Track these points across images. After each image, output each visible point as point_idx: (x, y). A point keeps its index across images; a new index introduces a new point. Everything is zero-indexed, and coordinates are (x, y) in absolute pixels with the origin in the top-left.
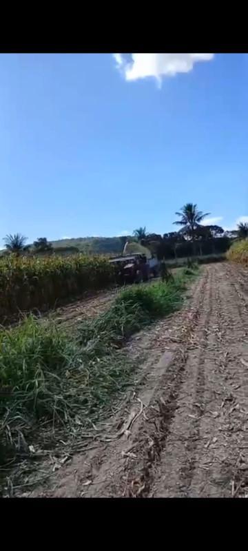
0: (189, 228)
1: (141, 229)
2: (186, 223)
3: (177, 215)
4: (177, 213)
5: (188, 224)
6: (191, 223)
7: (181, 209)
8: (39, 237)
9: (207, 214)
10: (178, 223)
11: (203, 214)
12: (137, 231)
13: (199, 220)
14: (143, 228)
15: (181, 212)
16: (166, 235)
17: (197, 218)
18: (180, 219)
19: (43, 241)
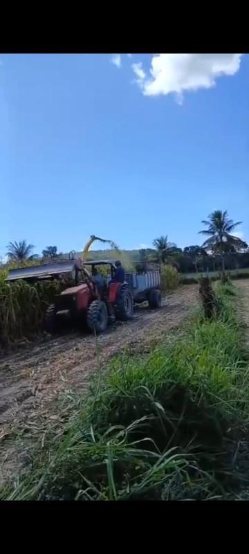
0: (217, 239)
1: (162, 238)
2: (213, 233)
3: (203, 224)
4: (203, 222)
5: (217, 234)
6: (220, 233)
7: (209, 217)
8: (49, 246)
9: (238, 223)
10: (205, 232)
11: (234, 223)
12: (158, 240)
13: (229, 229)
14: (165, 238)
15: (208, 220)
16: (187, 249)
17: (228, 227)
18: (207, 228)
19: (53, 250)
